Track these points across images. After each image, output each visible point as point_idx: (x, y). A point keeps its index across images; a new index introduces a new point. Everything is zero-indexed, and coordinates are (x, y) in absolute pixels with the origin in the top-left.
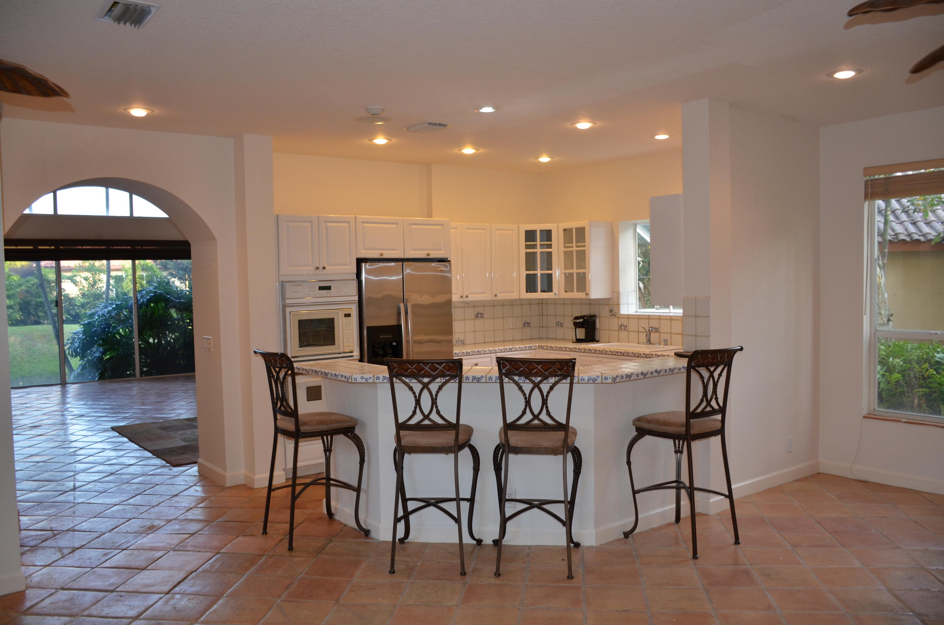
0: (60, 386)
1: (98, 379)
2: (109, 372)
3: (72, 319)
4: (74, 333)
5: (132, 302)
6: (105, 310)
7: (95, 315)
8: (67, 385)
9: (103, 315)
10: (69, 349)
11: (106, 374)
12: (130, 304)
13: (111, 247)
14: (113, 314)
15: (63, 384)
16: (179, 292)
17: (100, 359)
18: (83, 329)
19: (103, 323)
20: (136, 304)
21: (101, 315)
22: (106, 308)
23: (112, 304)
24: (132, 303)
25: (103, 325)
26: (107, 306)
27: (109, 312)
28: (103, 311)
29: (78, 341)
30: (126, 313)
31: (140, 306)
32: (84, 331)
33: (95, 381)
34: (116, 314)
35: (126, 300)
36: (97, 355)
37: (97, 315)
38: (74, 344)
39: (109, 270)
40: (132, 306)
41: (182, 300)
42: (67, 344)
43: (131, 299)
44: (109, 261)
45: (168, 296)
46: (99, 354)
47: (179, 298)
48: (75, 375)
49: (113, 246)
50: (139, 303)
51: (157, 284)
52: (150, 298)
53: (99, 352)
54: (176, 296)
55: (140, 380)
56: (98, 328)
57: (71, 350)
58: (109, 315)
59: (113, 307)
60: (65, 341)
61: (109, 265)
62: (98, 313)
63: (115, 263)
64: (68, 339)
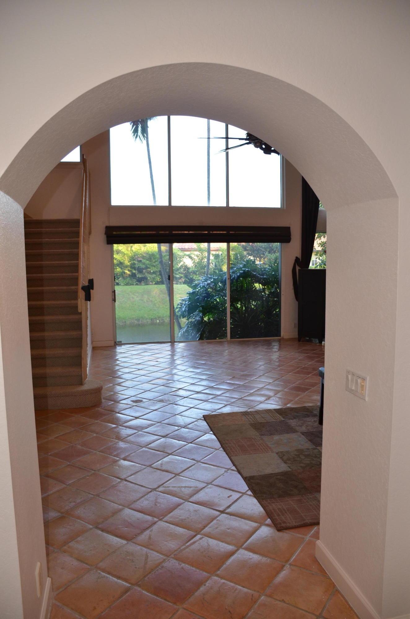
0: (170, 343)
1: (199, 340)
2: (207, 333)
3: (188, 281)
4: (183, 300)
5: (226, 276)
6: (205, 282)
7: (197, 286)
8: (176, 343)
9: (204, 286)
10: (178, 312)
11: (205, 335)
12: (224, 279)
13: (211, 232)
14: (211, 286)
15: (172, 342)
16: (263, 270)
17: (201, 322)
18: (189, 297)
19: (204, 292)
20: (229, 280)
21: (202, 287)
22: (206, 281)
23: (211, 278)
24: (226, 278)
25: (204, 294)
26: (207, 279)
27: (208, 284)
28: (204, 284)
29: (185, 306)
30: (221, 285)
31: (232, 281)
32: (189, 298)
33: (196, 341)
34: (214, 286)
35: (221, 275)
36: (198, 318)
37: (199, 286)
38: (182, 308)
39: (209, 250)
40: (226, 280)
41: (265, 277)
42: (177, 308)
43: (226, 275)
44: (209, 243)
45: (255, 273)
46: (199, 318)
47: (263, 275)
48: (181, 333)
49: (212, 232)
50: (231, 278)
51: (245, 262)
52: (240, 275)
53: (199, 317)
54: (260, 272)
55: (229, 343)
56: (200, 296)
57: (179, 313)
58: (208, 286)
59: (211, 280)
60: (175, 307)
61: (209, 246)
62: (200, 285)
63: (214, 245)
64: (178, 305)
